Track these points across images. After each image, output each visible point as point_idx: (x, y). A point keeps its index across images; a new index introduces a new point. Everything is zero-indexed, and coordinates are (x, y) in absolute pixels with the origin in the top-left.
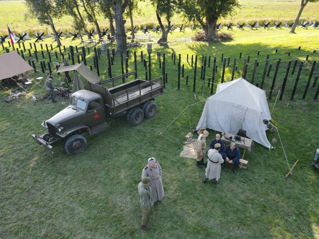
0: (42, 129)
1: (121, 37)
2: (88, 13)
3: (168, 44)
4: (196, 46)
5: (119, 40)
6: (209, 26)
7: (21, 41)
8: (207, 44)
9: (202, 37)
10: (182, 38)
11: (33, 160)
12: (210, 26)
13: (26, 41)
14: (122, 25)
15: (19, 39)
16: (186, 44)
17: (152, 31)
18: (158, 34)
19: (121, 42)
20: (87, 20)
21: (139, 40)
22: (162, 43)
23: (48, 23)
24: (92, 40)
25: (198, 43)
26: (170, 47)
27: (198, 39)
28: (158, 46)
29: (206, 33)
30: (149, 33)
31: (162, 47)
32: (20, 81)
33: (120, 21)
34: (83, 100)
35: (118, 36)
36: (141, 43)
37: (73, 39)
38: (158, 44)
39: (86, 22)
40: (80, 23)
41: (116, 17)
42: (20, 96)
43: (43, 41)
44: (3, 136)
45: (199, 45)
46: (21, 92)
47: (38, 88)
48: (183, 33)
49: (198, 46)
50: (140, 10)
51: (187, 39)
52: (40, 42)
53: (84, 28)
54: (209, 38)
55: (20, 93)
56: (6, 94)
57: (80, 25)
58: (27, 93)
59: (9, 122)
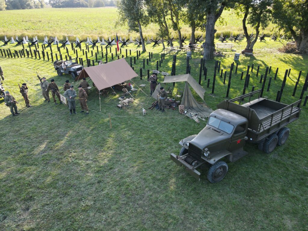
0: (165, 143)
1: (210, 46)
2: (173, 22)
3: (254, 55)
4: (288, 59)
5: (207, 49)
6: (303, 37)
7: (109, 46)
8: (301, 57)
9: (292, 49)
10: (266, 49)
11: (172, 182)
12: (305, 38)
13: (113, 46)
14: (213, 35)
15: (107, 44)
16: (275, 56)
17: (229, 40)
18: (238, 43)
19: (209, 52)
20: (172, 28)
21: (220, 49)
22: (247, 53)
23: (137, 31)
24: (174, 48)
25: (289, 55)
26: (257, 58)
27: (288, 51)
28: (244, 57)
29: (298, 45)
30: (227, 42)
31: (249, 58)
32: (126, 87)
33: (212, 30)
34: (229, 123)
35: (206, 45)
36: (224, 53)
37: (154, 46)
38: (242, 55)
39: (171, 30)
40: (165, 31)
41: (208, 26)
42: (129, 102)
43: (127, 46)
44: (130, 146)
45: (292, 57)
46: (129, 98)
47: (142, 95)
48: (264, 43)
49: (291, 59)
50: (223, 19)
51: (272, 50)
52: (125, 48)
53: (168, 36)
54: (302, 51)
55: (127, 99)
56: (115, 99)
57: (164, 33)
58: (134, 100)
59: (129, 130)
